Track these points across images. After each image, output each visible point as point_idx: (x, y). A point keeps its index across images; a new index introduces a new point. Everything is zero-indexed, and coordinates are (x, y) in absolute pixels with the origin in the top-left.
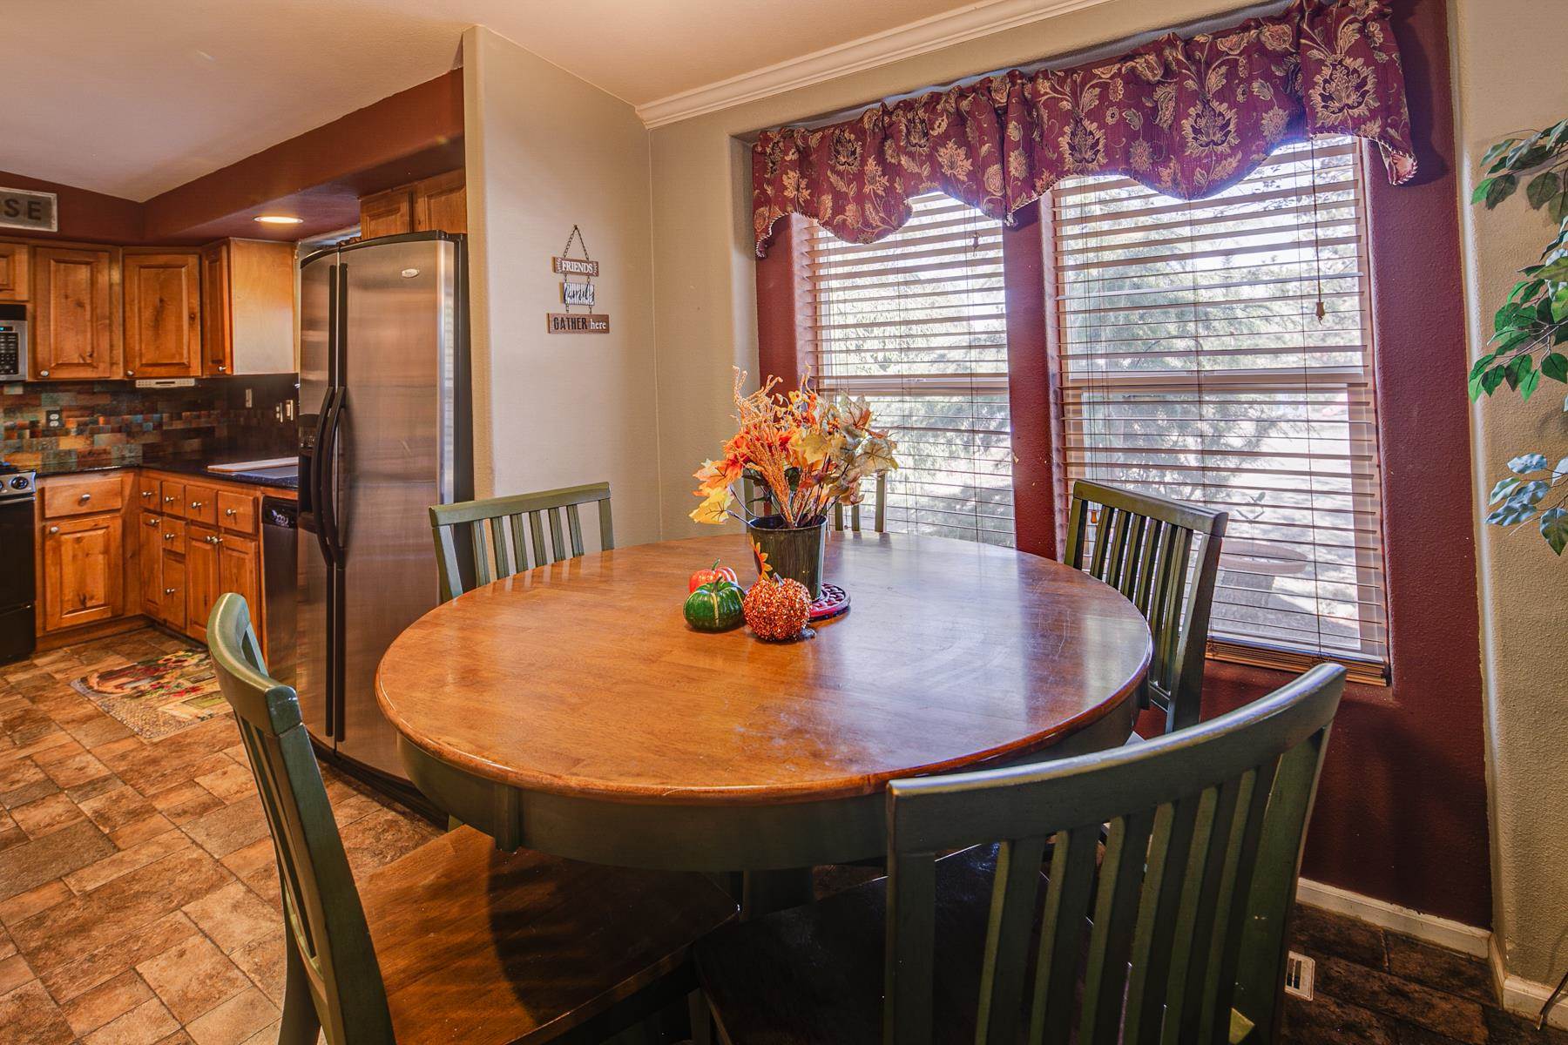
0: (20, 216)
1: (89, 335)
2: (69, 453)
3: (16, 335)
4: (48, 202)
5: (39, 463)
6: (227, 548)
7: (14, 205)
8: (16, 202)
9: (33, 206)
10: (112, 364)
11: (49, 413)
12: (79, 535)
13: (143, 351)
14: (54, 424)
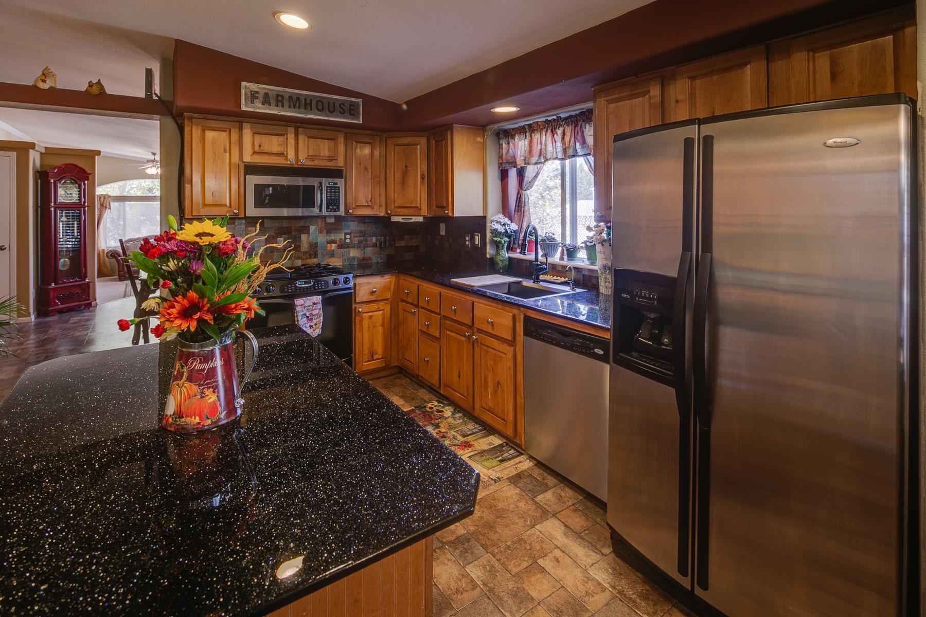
0: (346, 114)
1: (370, 188)
2: (354, 258)
3: (339, 187)
4: (358, 104)
5: (341, 264)
6: (481, 344)
7: (343, 107)
8: (344, 105)
9: (352, 107)
10: (380, 206)
11: (346, 234)
12: (371, 314)
13: (396, 198)
14: (348, 241)
